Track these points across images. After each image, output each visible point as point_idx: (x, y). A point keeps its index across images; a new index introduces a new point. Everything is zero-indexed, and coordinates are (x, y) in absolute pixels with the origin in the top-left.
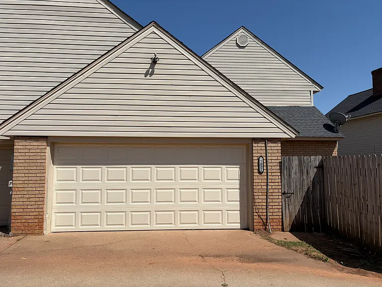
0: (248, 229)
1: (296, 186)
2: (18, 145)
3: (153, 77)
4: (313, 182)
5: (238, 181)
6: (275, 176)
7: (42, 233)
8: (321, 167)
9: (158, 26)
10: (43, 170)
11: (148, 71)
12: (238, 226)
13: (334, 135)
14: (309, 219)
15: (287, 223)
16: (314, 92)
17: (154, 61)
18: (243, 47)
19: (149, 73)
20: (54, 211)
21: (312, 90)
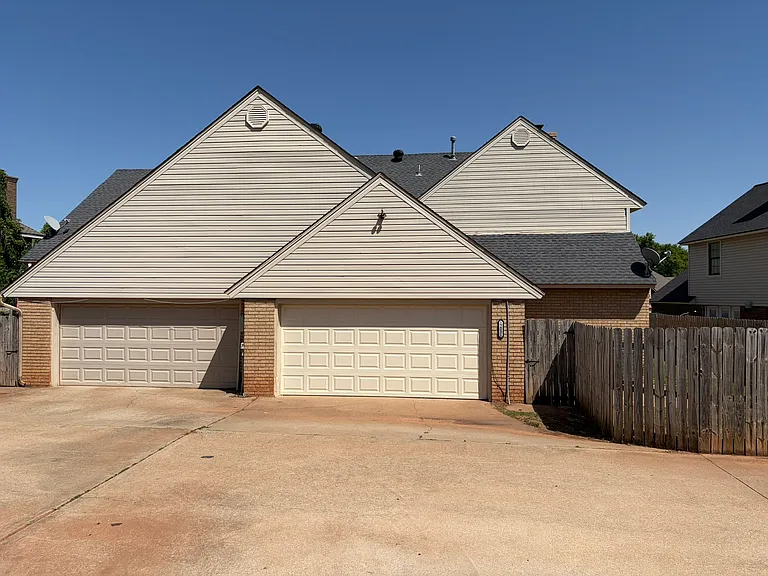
0: (487, 400)
1: (542, 354)
2: (248, 307)
3: (381, 233)
4: (563, 350)
5: (477, 347)
6: (518, 343)
7: (272, 395)
8: (571, 333)
9: (385, 177)
10: (272, 332)
11: (375, 228)
12: (477, 396)
13: (642, 280)
14: (557, 392)
15: (531, 394)
16: (632, 210)
17: (382, 217)
18: (522, 148)
19: (376, 230)
20: (283, 373)
21: (629, 207)
